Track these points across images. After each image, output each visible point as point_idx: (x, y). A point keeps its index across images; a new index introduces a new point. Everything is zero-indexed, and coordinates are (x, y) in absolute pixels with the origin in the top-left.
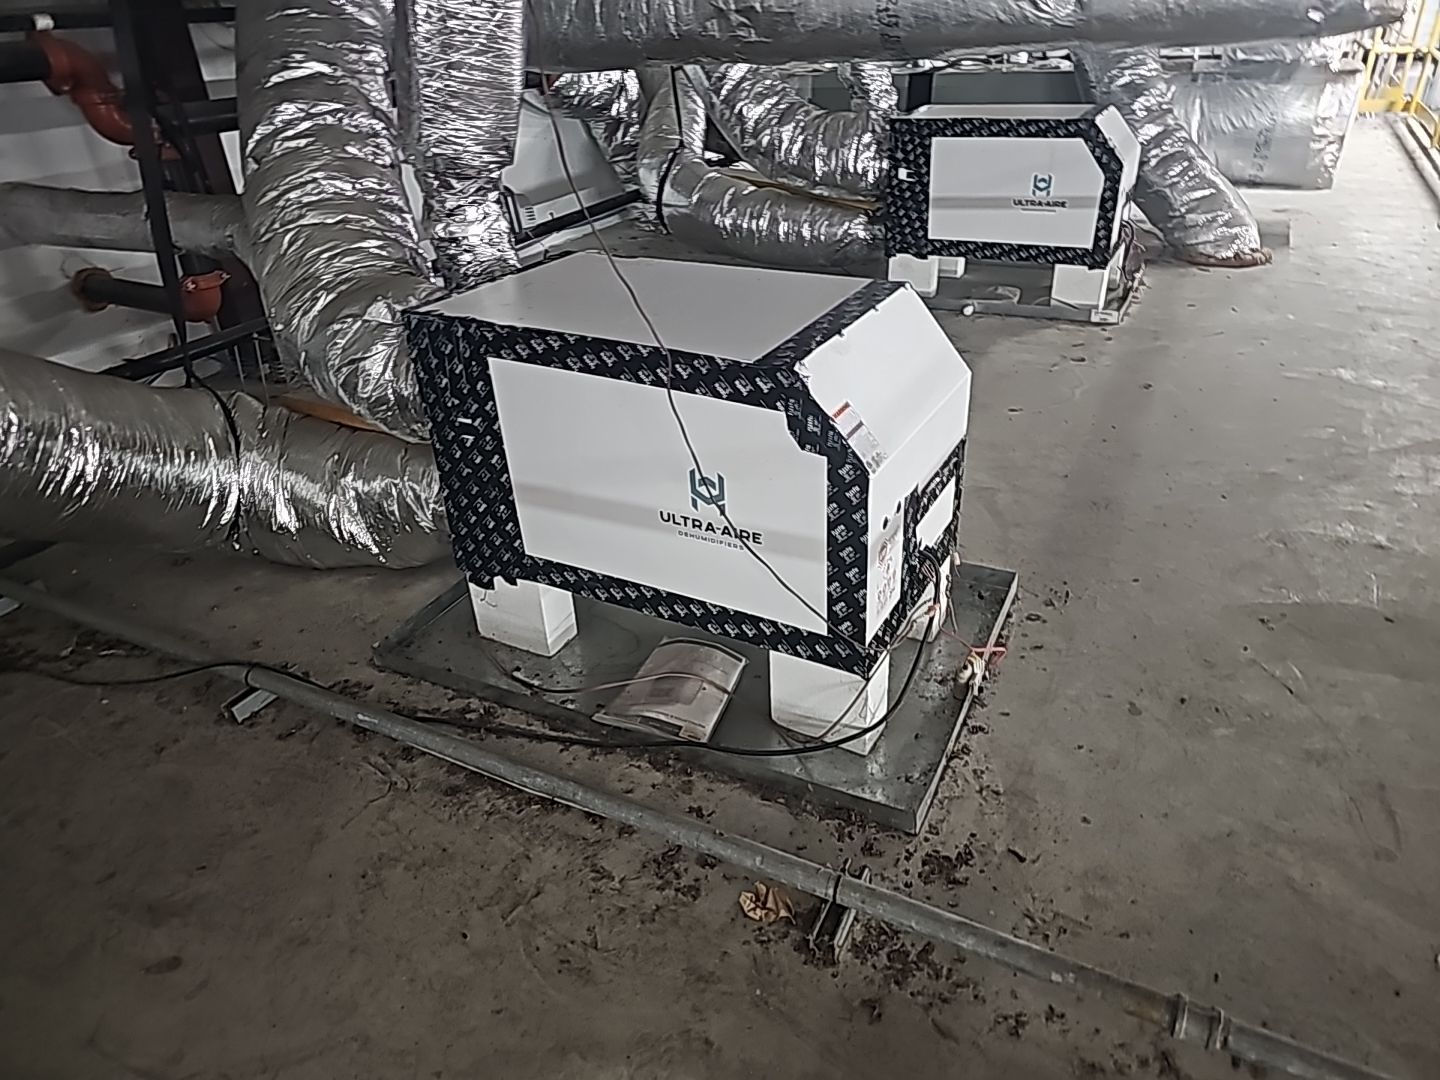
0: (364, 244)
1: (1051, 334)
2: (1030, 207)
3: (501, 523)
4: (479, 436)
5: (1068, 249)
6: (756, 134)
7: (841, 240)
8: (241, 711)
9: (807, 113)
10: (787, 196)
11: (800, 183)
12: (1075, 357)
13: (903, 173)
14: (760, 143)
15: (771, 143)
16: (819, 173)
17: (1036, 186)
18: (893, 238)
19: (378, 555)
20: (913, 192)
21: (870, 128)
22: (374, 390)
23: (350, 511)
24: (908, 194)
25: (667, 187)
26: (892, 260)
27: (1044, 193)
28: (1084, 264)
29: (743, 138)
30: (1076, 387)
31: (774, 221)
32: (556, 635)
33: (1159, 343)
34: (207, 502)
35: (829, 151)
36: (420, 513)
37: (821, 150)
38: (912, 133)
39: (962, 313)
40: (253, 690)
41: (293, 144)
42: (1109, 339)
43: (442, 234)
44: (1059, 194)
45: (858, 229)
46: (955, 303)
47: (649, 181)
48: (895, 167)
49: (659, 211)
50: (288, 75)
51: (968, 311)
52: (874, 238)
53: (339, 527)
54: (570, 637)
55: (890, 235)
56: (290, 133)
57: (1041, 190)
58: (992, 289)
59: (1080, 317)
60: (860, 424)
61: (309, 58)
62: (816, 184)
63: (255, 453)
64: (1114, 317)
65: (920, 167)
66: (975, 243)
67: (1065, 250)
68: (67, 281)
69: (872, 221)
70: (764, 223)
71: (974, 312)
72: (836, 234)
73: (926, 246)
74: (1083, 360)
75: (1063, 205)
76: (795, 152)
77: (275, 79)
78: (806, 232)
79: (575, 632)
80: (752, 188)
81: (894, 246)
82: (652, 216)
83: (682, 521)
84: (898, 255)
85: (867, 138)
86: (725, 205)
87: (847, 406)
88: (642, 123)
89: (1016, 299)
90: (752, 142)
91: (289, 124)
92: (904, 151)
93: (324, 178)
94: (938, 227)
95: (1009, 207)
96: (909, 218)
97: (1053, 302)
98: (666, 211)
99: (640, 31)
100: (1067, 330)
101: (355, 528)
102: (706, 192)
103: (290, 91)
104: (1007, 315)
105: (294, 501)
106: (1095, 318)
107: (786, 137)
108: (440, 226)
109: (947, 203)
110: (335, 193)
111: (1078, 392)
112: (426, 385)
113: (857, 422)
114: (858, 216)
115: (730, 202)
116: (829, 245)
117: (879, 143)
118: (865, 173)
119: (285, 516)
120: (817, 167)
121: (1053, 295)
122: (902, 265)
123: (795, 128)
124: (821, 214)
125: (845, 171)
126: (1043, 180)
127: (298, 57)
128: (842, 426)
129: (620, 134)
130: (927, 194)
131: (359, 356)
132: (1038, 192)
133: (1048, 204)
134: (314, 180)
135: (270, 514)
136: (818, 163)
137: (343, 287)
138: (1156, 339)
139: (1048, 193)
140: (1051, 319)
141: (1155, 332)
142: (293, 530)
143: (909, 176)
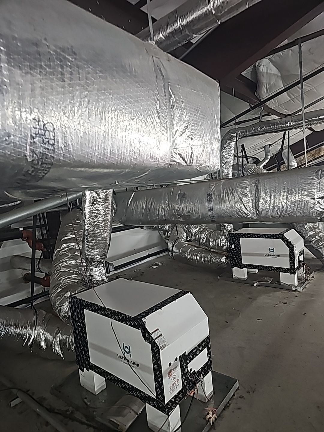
0: (72, 276)
1: (279, 294)
2: (269, 256)
3: (86, 353)
4: (82, 329)
5: (283, 268)
6: (195, 236)
7: (219, 263)
8: (13, 404)
9: (208, 231)
10: (204, 251)
11: (207, 248)
12: (284, 302)
13: (233, 246)
14: (196, 238)
15: (198, 238)
16: (211, 246)
17: (270, 251)
18: (233, 263)
19: (62, 357)
20: (236, 251)
21: (224, 235)
22: (64, 314)
23: (57, 344)
24: (235, 252)
25: (174, 247)
26: (233, 269)
27: (273, 253)
28: (288, 273)
29: (192, 237)
30: (281, 313)
31: (201, 257)
32: (98, 388)
33: (313, 298)
34: (25, 339)
35: (213, 241)
36: (72, 346)
37: (211, 240)
38: (235, 237)
39: (253, 285)
40: (18, 397)
41: (63, 253)
42: (297, 296)
43: (89, 274)
44: (277, 253)
45: (223, 260)
46: (252, 282)
47: (170, 245)
48: (231, 244)
49: (172, 254)
50: (66, 238)
51: (255, 285)
52: (228, 262)
53: (54, 349)
54: (104, 389)
55: (232, 262)
56: (63, 250)
57: (272, 252)
58: (263, 278)
59: (289, 288)
60: (161, 335)
61: (71, 234)
62: (211, 249)
63: (40, 327)
64: (299, 289)
65: (238, 245)
66: (256, 265)
67: (282, 268)
68: (22, 276)
69: (227, 258)
70: (198, 257)
71: (257, 285)
72: (217, 261)
73: (242, 265)
74: (286, 303)
75: (279, 256)
76: (205, 240)
77: (63, 239)
78: (209, 260)
79: (105, 387)
80: (196, 248)
81: (233, 265)
82: (170, 255)
83: (122, 358)
84: (235, 268)
85: (223, 237)
86: (188, 253)
87: (158, 329)
88: (172, 231)
89: (270, 282)
90: (194, 238)
91: (64, 248)
92: (233, 241)
93: (68, 260)
94: (245, 260)
95: (264, 256)
96: (236, 258)
97: (281, 283)
98: (174, 254)
99: (157, 219)
100: (284, 292)
101: (57, 349)
102: (184, 250)
103: (66, 241)
104: (267, 287)
105: (46, 340)
106: (294, 289)
107: (202, 237)
108: (89, 272)
109: (246, 254)
110: (70, 264)
111: (281, 314)
112: (73, 314)
113: (160, 334)
114: (223, 257)
115: (189, 252)
116: (216, 264)
117: (227, 239)
118: (223, 246)
119: (43, 344)
120: (211, 244)
121: (281, 281)
122: (236, 270)
123: (205, 235)
124: (213, 256)
125: (218, 245)
126: (272, 249)
127: (69, 234)
128: (154, 336)
129: (166, 234)
130: (241, 252)
131: (62, 305)
132: (271, 253)
133: (274, 256)
134: (66, 261)
135: (40, 343)
136: (211, 243)
137: (64, 287)
138: (312, 297)
139: (274, 253)
140: (280, 288)
141: (312, 294)
142: (44, 348)
143: (235, 247)
